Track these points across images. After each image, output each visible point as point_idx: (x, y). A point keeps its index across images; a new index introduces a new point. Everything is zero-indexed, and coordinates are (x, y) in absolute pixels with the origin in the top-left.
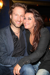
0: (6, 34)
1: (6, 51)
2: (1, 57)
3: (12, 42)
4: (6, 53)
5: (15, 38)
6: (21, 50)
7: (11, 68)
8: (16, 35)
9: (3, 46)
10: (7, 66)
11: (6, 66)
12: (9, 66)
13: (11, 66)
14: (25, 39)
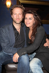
0: (9, 29)
1: (9, 43)
2: (5, 47)
3: (14, 35)
4: (9, 44)
5: (16, 33)
6: (21, 42)
7: (12, 56)
8: (17, 30)
9: (7, 39)
10: (10, 54)
11: (8, 54)
12: (11, 54)
13: (12, 54)
14: (25, 34)
